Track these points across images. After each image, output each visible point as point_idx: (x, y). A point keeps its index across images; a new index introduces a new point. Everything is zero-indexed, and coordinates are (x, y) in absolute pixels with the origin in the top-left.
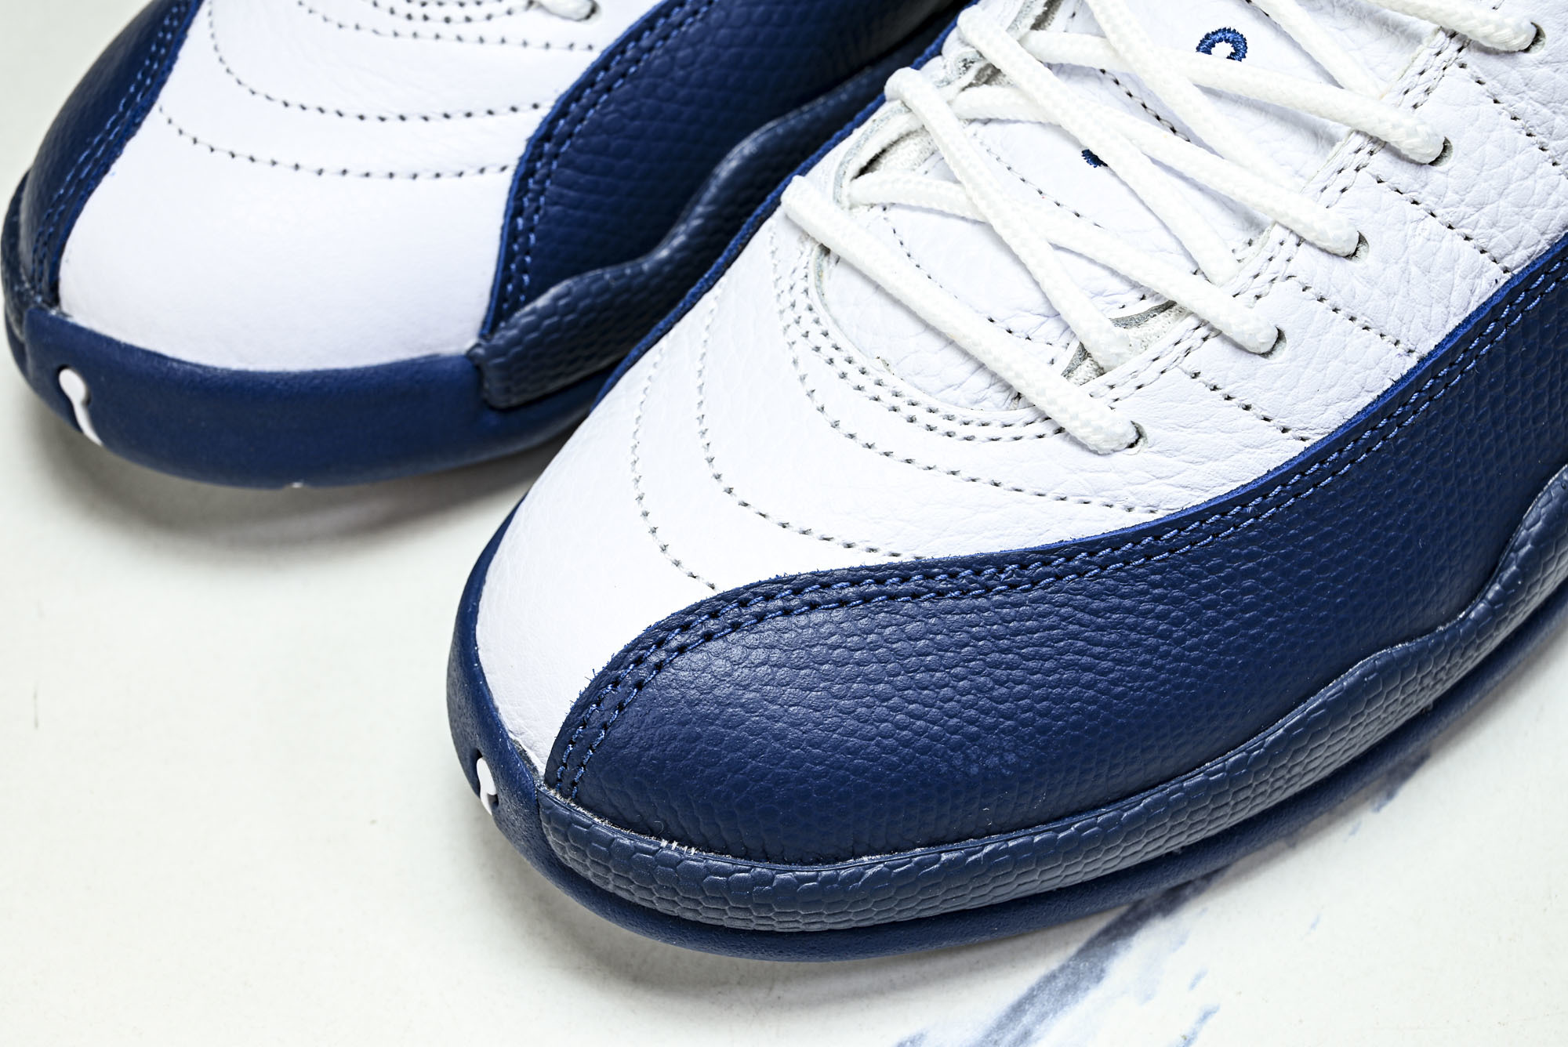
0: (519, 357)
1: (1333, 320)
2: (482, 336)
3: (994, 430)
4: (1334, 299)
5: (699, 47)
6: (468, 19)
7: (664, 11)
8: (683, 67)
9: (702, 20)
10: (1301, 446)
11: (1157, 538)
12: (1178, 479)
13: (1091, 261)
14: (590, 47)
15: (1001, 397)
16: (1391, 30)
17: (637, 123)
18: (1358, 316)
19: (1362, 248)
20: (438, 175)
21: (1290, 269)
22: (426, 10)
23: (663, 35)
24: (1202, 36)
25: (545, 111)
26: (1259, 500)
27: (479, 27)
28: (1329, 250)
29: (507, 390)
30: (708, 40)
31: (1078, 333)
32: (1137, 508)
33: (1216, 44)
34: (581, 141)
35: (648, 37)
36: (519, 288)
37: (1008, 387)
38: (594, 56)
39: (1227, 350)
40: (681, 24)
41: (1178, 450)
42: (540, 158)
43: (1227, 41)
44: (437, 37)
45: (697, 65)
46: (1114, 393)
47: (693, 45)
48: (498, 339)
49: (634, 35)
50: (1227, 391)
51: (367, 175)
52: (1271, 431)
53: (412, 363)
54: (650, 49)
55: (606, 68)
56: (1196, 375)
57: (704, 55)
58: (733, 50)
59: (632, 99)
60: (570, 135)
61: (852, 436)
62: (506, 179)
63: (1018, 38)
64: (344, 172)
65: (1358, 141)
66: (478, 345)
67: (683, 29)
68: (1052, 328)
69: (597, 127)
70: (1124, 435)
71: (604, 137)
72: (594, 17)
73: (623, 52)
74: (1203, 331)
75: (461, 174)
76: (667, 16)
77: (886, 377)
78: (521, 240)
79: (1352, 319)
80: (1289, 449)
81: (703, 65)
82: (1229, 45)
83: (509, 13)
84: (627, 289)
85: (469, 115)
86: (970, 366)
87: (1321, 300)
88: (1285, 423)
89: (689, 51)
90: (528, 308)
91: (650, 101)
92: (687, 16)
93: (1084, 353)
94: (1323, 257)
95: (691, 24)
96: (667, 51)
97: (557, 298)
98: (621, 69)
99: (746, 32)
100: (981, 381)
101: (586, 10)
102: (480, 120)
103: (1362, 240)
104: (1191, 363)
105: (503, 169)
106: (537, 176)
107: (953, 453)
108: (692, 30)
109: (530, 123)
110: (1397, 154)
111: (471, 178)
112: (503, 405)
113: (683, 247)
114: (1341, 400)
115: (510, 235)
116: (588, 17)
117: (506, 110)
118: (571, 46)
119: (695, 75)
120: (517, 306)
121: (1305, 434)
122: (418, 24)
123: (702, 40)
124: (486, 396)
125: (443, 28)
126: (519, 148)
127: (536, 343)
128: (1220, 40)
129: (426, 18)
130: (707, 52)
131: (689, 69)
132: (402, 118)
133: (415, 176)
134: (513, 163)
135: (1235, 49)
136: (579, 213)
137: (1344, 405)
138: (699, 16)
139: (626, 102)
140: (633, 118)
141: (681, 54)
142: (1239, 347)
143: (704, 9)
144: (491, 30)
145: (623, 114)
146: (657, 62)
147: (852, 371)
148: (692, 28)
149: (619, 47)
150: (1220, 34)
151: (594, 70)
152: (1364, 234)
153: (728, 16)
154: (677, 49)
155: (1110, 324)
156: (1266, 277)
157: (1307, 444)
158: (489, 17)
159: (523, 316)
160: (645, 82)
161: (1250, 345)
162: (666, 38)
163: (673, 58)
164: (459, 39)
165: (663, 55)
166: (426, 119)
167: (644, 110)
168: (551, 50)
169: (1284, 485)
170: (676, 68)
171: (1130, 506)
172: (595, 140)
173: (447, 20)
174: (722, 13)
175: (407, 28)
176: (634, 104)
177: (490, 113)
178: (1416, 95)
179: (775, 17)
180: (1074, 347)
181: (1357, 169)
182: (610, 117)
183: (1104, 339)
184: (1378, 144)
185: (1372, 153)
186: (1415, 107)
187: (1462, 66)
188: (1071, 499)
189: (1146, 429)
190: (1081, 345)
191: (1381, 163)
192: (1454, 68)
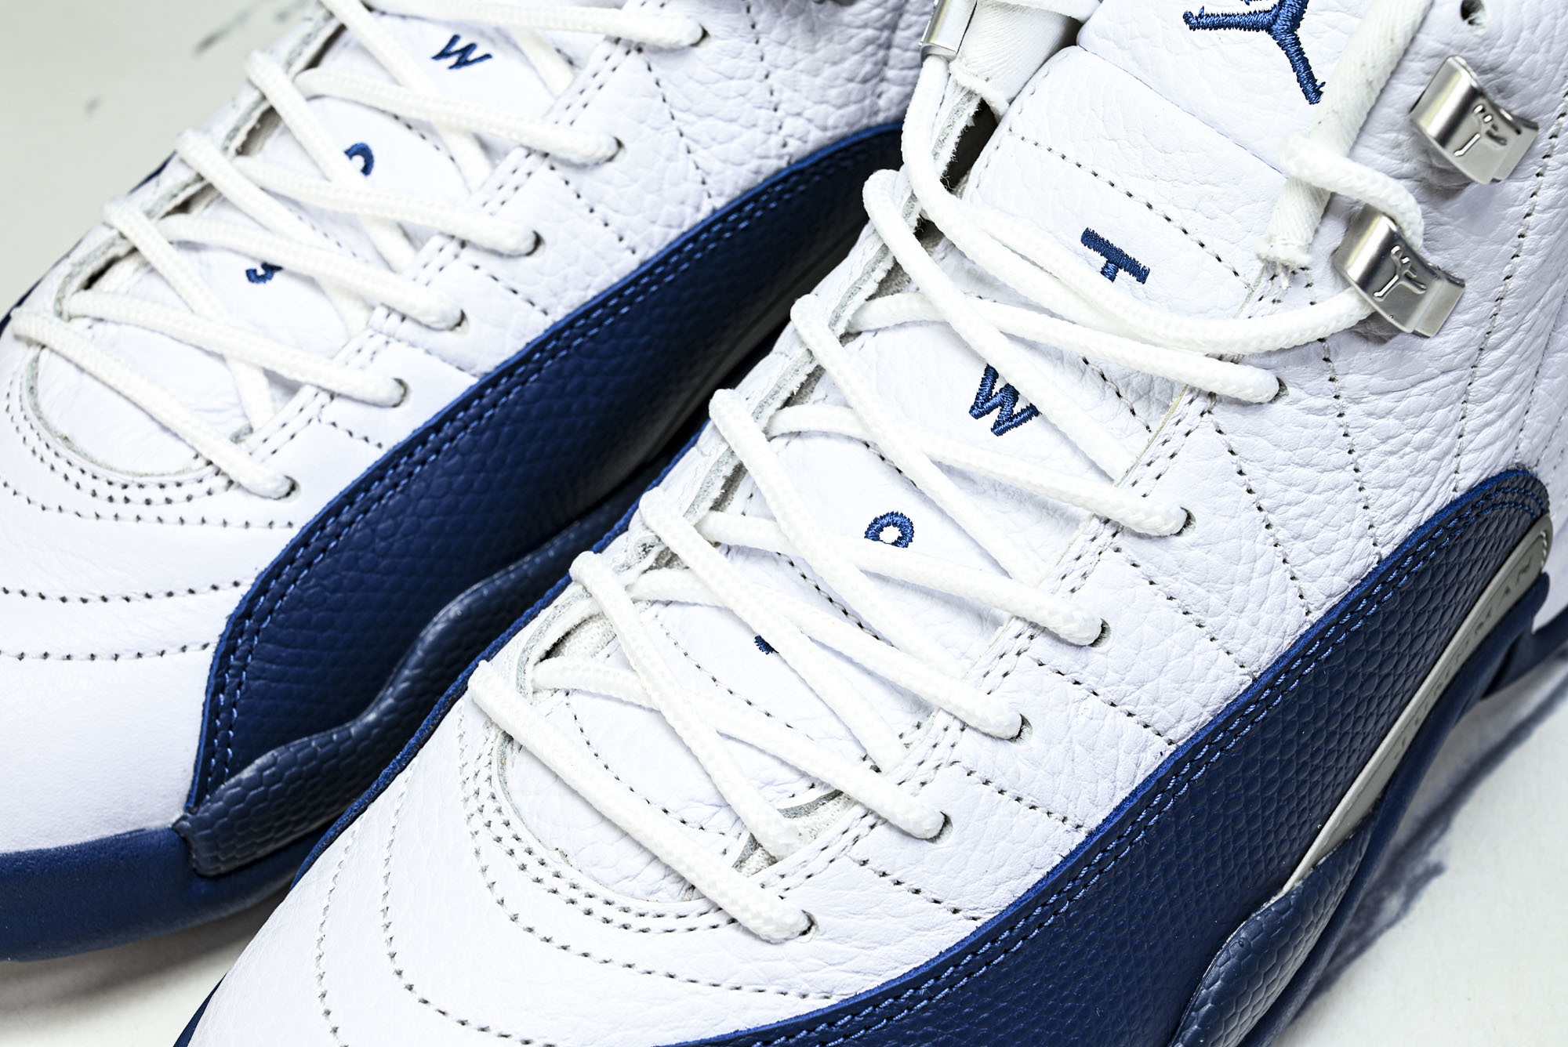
0: (224, 828)
1: (999, 802)
2: (187, 809)
3: (669, 922)
4: (998, 782)
5: (400, 518)
6: (168, 501)
7: (363, 486)
8: (384, 539)
9: (402, 492)
10: (973, 926)
11: (831, 1025)
12: (849, 965)
13: (762, 751)
14: (290, 524)
15: (675, 888)
16: (1051, 513)
17: (339, 595)
18: (1023, 795)
19: (1026, 730)
20: (139, 655)
21: (955, 754)
22: (127, 493)
23: (362, 509)
24: (870, 520)
25: (245, 589)
26: (932, 982)
27: (180, 508)
28: (993, 734)
29: (216, 859)
30: (410, 510)
31: (749, 825)
32: (812, 995)
33: (885, 529)
34: (282, 616)
35: (348, 512)
36: (223, 761)
37: (682, 879)
38: (294, 532)
39: (895, 836)
40: (381, 498)
41: (849, 937)
42: (241, 635)
43: (895, 525)
44: (138, 518)
45: (398, 536)
46: (785, 883)
47: (394, 517)
48: (203, 812)
49: (333, 510)
50: (896, 876)
51: (69, 657)
52: (942, 913)
53: (116, 839)
54: (350, 524)
55: (306, 545)
56: (865, 863)
57: (404, 526)
58: (434, 519)
59: (333, 572)
60: (271, 612)
61: (530, 930)
62: (208, 656)
63: (695, 521)
64: (46, 655)
65: (1018, 626)
66: (183, 818)
67: (383, 502)
68: (723, 818)
69: (298, 602)
70: (795, 924)
71: (305, 610)
72: (293, 493)
73: (323, 528)
74: (870, 820)
75: (162, 653)
76: (367, 490)
77: (563, 869)
78: (222, 716)
79: (1018, 799)
80: (962, 929)
81: (404, 536)
82: (897, 529)
83: (209, 493)
84: (334, 754)
85: (170, 594)
86: (644, 858)
87: (987, 783)
88: (956, 905)
89: (390, 522)
90: (233, 781)
91: (351, 574)
92: (387, 489)
93: (755, 844)
94: (987, 741)
95: (391, 497)
96: (368, 524)
97: (261, 769)
98: (321, 544)
99: (446, 501)
100: (655, 872)
101: (286, 488)
102: (182, 599)
103: (1024, 721)
104: (859, 852)
105: (205, 646)
106: (238, 653)
107: (630, 945)
108: (391, 503)
109: (230, 601)
110: (1056, 638)
111: (173, 656)
112: (212, 873)
113: (391, 710)
114: (1011, 879)
115: (212, 711)
116: (288, 494)
117: (208, 588)
118: (271, 524)
119: (396, 545)
120: (222, 778)
121: (976, 914)
122: (119, 506)
123: (403, 511)
124: (194, 865)
125: (144, 510)
126: (220, 626)
127: (243, 813)
128: (888, 525)
129: (127, 500)
130: (407, 522)
131: (391, 540)
132: (104, 599)
133: (116, 657)
134: (214, 641)
135: (903, 534)
136: (282, 686)
137: (1013, 884)
138: (399, 489)
139: (327, 576)
140: (333, 592)
141: (382, 526)
142: (907, 834)
143: (404, 482)
144: (191, 512)
145: (324, 588)
146: (357, 535)
147: (532, 862)
148: (392, 500)
149: (319, 523)
150: (887, 518)
151: (293, 547)
152: (1026, 716)
153: (428, 487)
154: (378, 522)
155: (779, 816)
156: (930, 764)
157: (979, 923)
158: (189, 498)
159: (228, 788)
160: (346, 555)
161: (916, 832)
162: (366, 512)
163: (374, 531)
164: (160, 520)
165: (363, 528)
166: (127, 599)
167: (345, 582)
168: (251, 529)
169: (956, 966)
170: (377, 540)
171: (804, 992)
172: (295, 614)
173: (148, 502)
174: (423, 484)
175: (108, 510)
176: (336, 577)
177: (191, 592)
178: (1073, 580)
179: (476, 484)
180: (746, 837)
181: (1019, 654)
182: (311, 591)
183: (773, 831)
184: (1037, 628)
185: (1032, 637)
186: (1073, 591)
187: (1117, 550)
188: (745, 988)
189: (817, 918)
190: (752, 836)
191: (1041, 646)
192: (1110, 552)
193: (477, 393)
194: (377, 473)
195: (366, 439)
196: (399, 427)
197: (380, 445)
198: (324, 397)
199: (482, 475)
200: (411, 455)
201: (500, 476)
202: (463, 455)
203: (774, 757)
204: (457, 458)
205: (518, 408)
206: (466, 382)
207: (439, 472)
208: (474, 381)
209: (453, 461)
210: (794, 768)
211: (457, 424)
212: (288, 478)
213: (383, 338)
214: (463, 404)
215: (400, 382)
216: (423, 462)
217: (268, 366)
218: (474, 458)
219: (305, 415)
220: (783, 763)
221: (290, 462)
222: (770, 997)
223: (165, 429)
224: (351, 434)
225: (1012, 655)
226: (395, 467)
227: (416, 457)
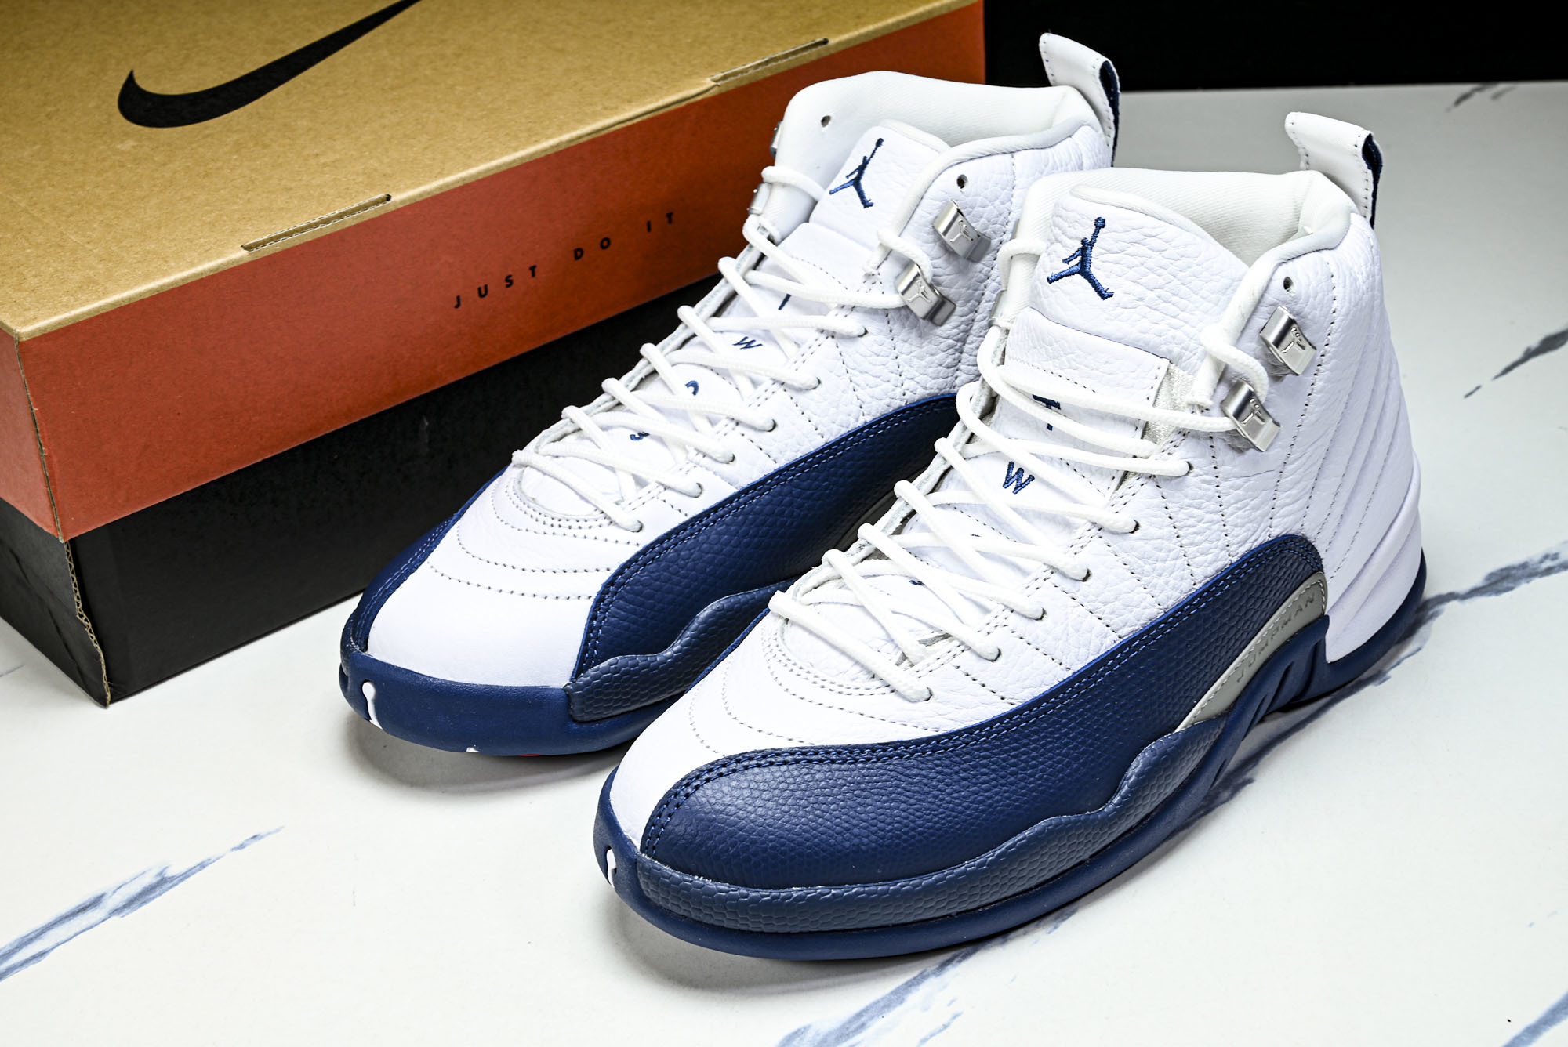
0: (589, 692)
2: (571, 680)
3: (862, 691)
5: (692, 551)
6: (580, 528)
7: (676, 532)
8: (683, 560)
9: (695, 539)
10: (1011, 707)
12: (950, 716)
13: (910, 617)
14: (638, 545)
15: (865, 676)
17: (658, 583)
18: (1040, 648)
20: (557, 598)
22: (561, 523)
23: (675, 543)
25: (613, 571)
26: (989, 729)
27: (585, 531)
29: (582, 710)
30: (697, 549)
31: (902, 648)
32: (929, 728)
34: (628, 588)
35: (667, 543)
36: (592, 656)
37: (870, 671)
38: (640, 548)
40: (684, 539)
41: (949, 703)
42: (608, 594)
44: (564, 535)
45: (691, 560)
46: (919, 675)
47: (689, 550)
48: (580, 681)
49: (660, 540)
50: (973, 676)
51: (523, 594)
52: (996, 698)
53: (536, 688)
54: (668, 549)
55: (645, 555)
56: (958, 668)
57: (694, 556)
58: (709, 555)
59: (656, 571)
60: (623, 585)
62: (590, 602)
64: (512, 592)
66: (569, 684)
67: (685, 541)
68: (889, 646)
69: (638, 582)
70: (924, 694)
71: (641, 587)
72: (641, 530)
73: (654, 548)
75: (568, 598)
78: (594, 631)
79: (1037, 649)
80: (1005, 707)
81: (694, 561)
83: (600, 526)
84: (647, 666)
85: (575, 571)
88: (1003, 695)
89: (687, 552)
90: (595, 667)
91: (665, 574)
92: (688, 535)
93: (905, 657)
96: (676, 551)
97: (611, 665)
98: (652, 555)
99: (716, 547)
100: (856, 669)
101: (638, 527)
102: (581, 574)
103: (1044, 613)
104: (956, 662)
105: (590, 597)
106: (606, 602)
109: (605, 576)
111: (573, 601)
112: (579, 719)
113: (679, 653)
114: (1032, 687)
115: (589, 628)
116: (639, 530)
117: (594, 570)
118: (628, 543)
119: (690, 564)
120: (589, 666)
121: (1013, 702)
122: (556, 529)
123: (693, 548)
124: (571, 713)
125: (567, 531)
126: (599, 588)
127: (598, 686)
129: (560, 526)
130: (696, 554)
131: (687, 561)
132: (543, 571)
133: (546, 597)
134: (594, 595)
136: (626, 623)
137: (1033, 690)
139: (653, 572)
140: (656, 580)
141: (682, 553)
143: (696, 534)
144: (591, 534)
145: (652, 578)
146: (670, 555)
149: (652, 545)
151: (639, 554)
153: (708, 539)
154: (681, 551)
155: (917, 644)
157: (1013, 706)
158: (590, 527)
159: (591, 672)
160: (663, 564)
163: (679, 555)
164: (575, 536)
165: (673, 552)
166: (554, 572)
167: (662, 577)
168: (618, 544)
170: (680, 560)
171: (926, 727)
172: (636, 588)
173: (570, 528)
175: (550, 530)
176: (658, 574)
177: (586, 571)
178: (1076, 548)
179: (732, 542)
180: (900, 653)
181: (1045, 580)
182: (644, 578)
183: (913, 649)
184: (1054, 570)
185: (1052, 573)
186: (1076, 554)
187: (1101, 537)
188: (897, 723)
189: (934, 691)
190: (903, 653)
191: (1056, 578)
192: (1096, 538)
193: (737, 496)
194: (683, 527)
195: (680, 511)
196: (697, 507)
197: (686, 515)
198: (661, 488)
199: (736, 538)
200: (701, 521)
201: (745, 540)
202: (727, 525)
203: (916, 619)
204: (724, 527)
205: (757, 507)
206: (732, 490)
207: (714, 532)
208: (736, 491)
209: (722, 527)
210: (926, 624)
211: (726, 509)
212: (639, 522)
213: (693, 465)
214: (730, 500)
215: (700, 485)
216: (707, 526)
217: (635, 473)
218: (733, 528)
219: (651, 495)
220: (921, 621)
221: (641, 515)
222: (909, 728)
223: (583, 498)
224: (672, 507)
225: (1041, 580)
226: (693, 525)
227: (703, 523)
